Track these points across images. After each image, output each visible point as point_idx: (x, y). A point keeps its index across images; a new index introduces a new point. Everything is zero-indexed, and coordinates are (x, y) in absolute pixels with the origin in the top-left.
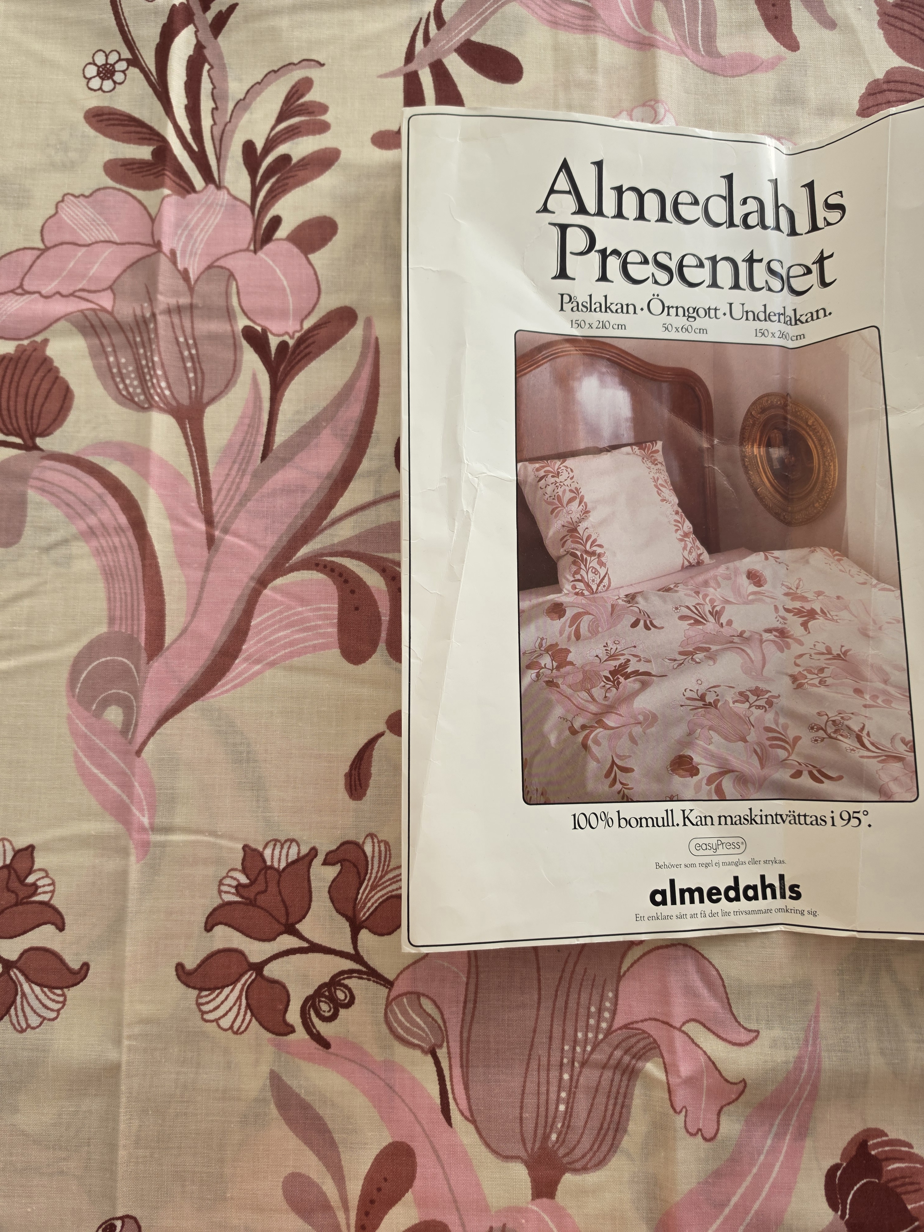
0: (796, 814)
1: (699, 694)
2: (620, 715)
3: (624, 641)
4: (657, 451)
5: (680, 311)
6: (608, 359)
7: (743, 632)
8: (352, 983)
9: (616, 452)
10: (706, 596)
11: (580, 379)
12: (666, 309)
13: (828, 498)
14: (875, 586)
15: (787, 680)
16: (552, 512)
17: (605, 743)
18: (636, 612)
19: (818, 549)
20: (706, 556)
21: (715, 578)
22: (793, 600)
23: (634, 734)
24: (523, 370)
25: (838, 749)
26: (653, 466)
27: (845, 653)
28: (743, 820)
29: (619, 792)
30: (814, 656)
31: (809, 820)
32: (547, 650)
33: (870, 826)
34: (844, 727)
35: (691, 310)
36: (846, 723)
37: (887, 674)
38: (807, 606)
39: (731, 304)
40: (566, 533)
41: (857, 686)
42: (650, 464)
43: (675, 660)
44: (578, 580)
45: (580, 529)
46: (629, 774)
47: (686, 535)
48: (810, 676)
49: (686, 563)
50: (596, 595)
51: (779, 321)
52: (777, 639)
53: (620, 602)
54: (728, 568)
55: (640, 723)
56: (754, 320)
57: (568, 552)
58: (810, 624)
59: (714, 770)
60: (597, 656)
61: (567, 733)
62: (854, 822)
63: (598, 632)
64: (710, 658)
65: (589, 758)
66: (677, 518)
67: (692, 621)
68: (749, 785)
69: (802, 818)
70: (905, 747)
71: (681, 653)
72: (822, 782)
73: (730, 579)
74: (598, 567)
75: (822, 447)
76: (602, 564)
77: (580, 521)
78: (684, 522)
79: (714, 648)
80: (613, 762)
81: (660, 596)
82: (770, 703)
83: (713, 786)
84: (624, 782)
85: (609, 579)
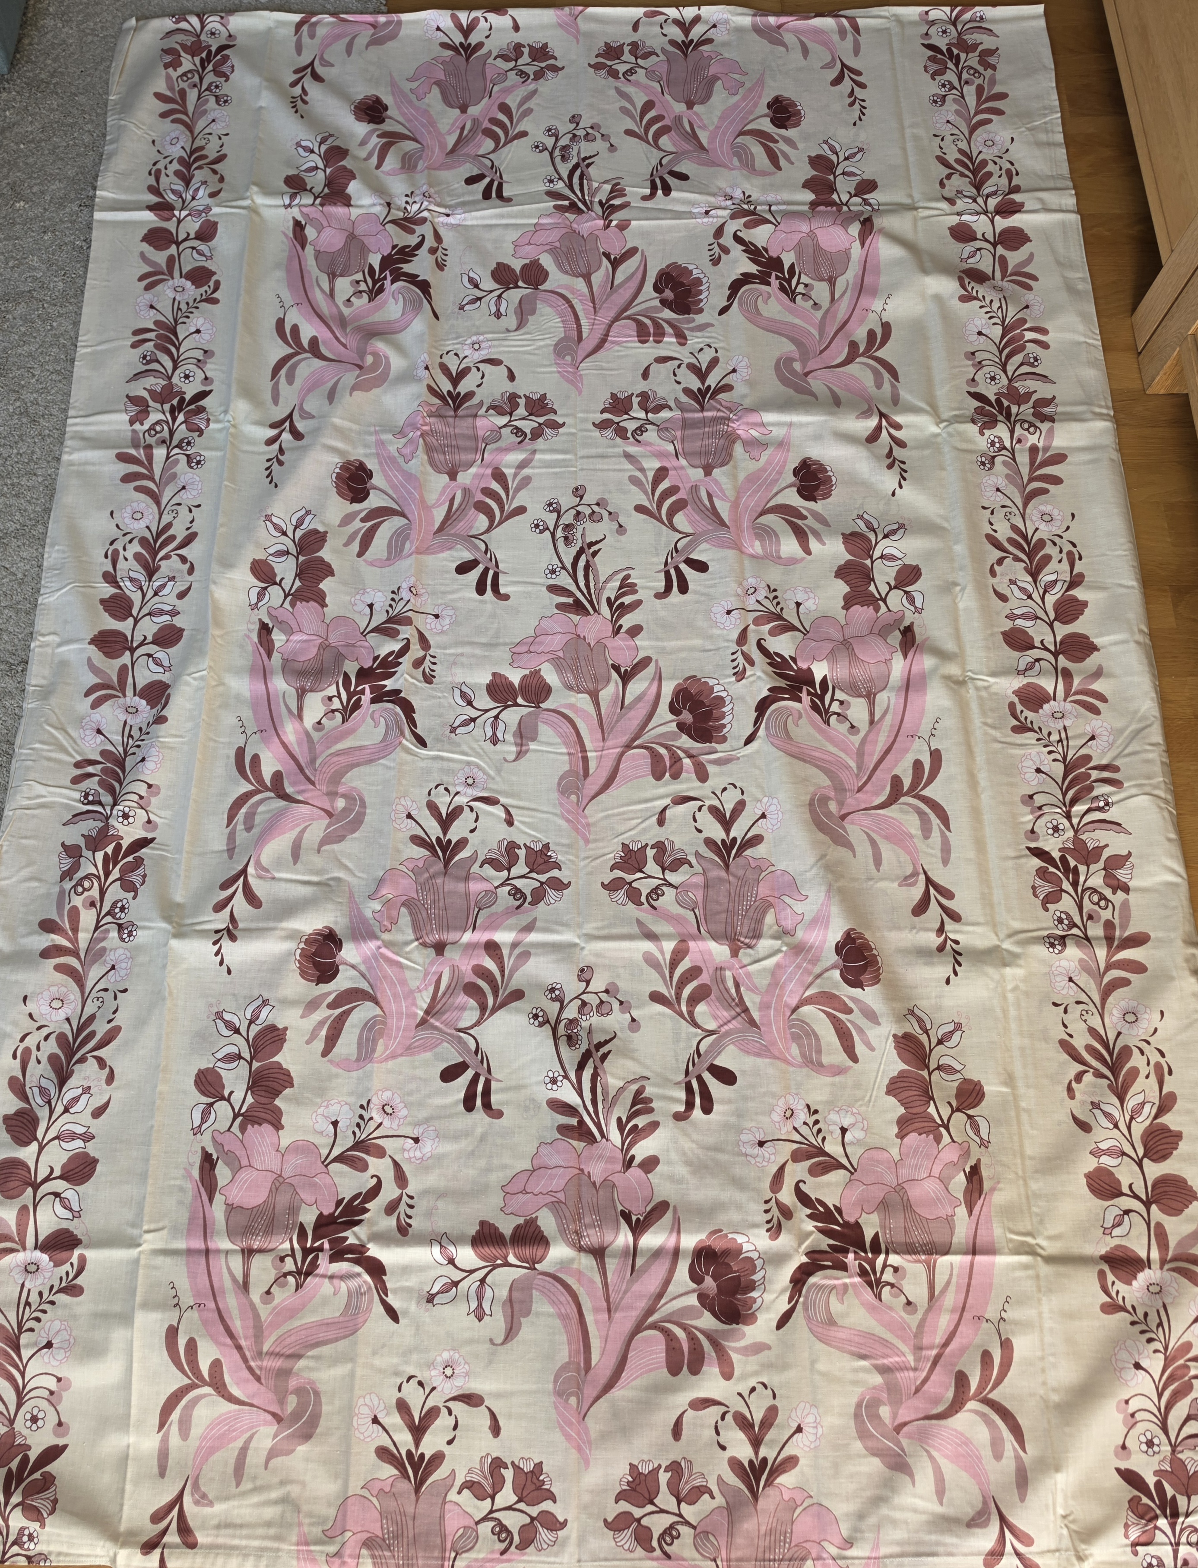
8: (679, 1527)
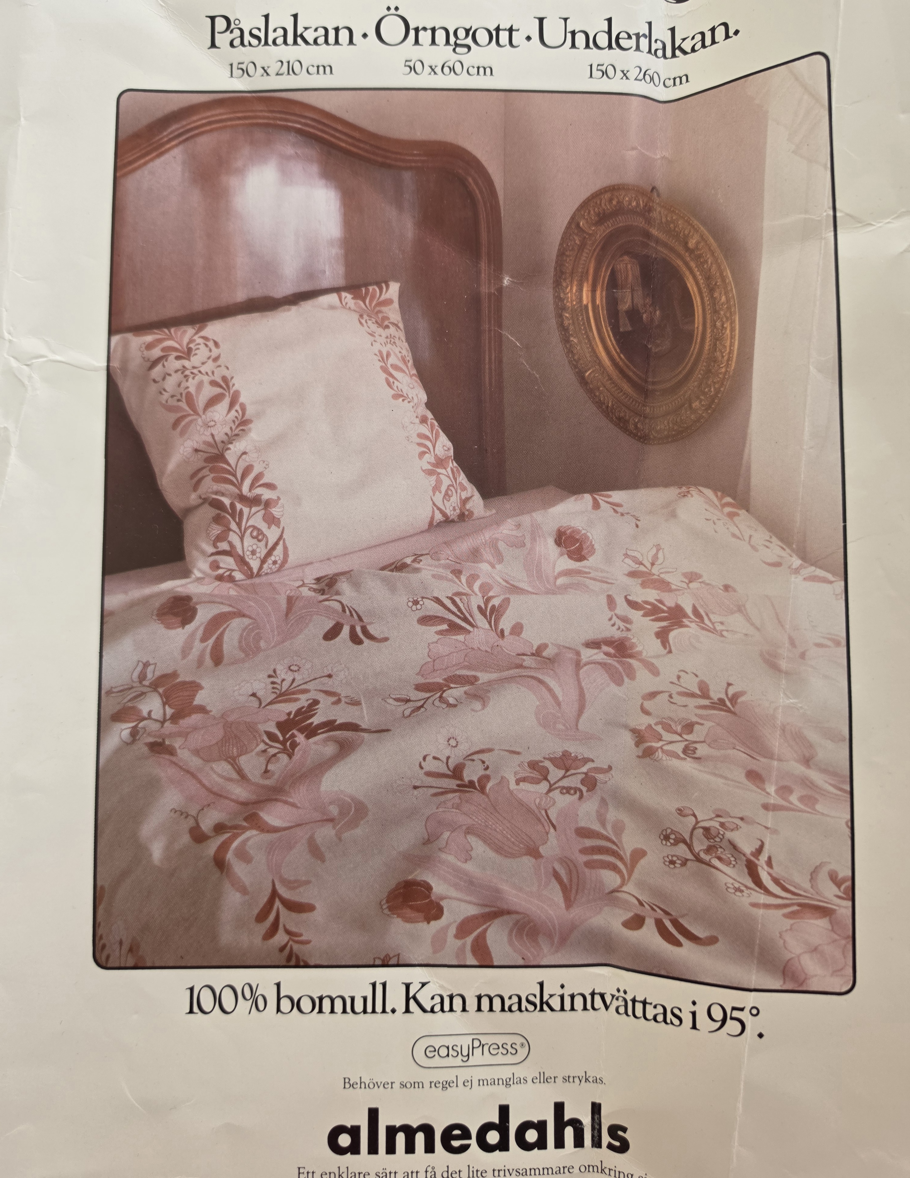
0: (629, 997)
1: (452, 765)
2: (293, 805)
3: (308, 666)
4: (388, 302)
5: (440, 36)
6: (299, 132)
7: (542, 647)
9: (307, 306)
10: (473, 578)
11: (241, 172)
12: (412, 33)
13: (717, 391)
14: (797, 571)
15: (628, 739)
16: (176, 424)
17: (259, 858)
18: (335, 611)
19: (693, 491)
20: (477, 503)
21: (493, 544)
22: (644, 585)
23: (319, 840)
24: (130, 163)
25: (710, 884)
26: (380, 331)
27: (734, 699)
28: (524, 1003)
29: (282, 949)
30: (677, 698)
31: (650, 1012)
32: (155, 686)
33: (761, 1036)
34: (725, 844)
35: (461, 33)
36: (729, 835)
37: (811, 746)
38: (670, 601)
39: (541, 20)
40: (202, 464)
41: (753, 765)
42: (374, 327)
43: (408, 701)
44: (224, 553)
45: (231, 456)
46: (304, 916)
47: (440, 463)
48: (667, 736)
49: (438, 517)
50: (257, 580)
51: (638, 48)
52: (609, 661)
53: (305, 592)
54: (518, 526)
55: (331, 820)
56: (587, 46)
57: (205, 500)
58: (672, 635)
59: (472, 910)
60: (254, 695)
61: (186, 839)
62: (733, 1027)
63: (258, 649)
64: (475, 696)
65: (227, 886)
66: (425, 430)
67: (445, 627)
68: (541, 939)
69: (639, 1007)
70: (835, 890)
71: (419, 688)
72: (679, 944)
73: (523, 545)
74: (263, 526)
75: (711, 291)
76: (272, 520)
77: (231, 438)
78: (437, 437)
79: (484, 677)
80: (274, 894)
81: (384, 580)
82: (590, 783)
83: (469, 940)
84: (294, 929)
85: (285, 549)
